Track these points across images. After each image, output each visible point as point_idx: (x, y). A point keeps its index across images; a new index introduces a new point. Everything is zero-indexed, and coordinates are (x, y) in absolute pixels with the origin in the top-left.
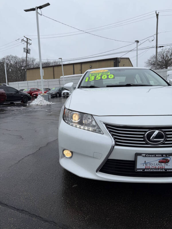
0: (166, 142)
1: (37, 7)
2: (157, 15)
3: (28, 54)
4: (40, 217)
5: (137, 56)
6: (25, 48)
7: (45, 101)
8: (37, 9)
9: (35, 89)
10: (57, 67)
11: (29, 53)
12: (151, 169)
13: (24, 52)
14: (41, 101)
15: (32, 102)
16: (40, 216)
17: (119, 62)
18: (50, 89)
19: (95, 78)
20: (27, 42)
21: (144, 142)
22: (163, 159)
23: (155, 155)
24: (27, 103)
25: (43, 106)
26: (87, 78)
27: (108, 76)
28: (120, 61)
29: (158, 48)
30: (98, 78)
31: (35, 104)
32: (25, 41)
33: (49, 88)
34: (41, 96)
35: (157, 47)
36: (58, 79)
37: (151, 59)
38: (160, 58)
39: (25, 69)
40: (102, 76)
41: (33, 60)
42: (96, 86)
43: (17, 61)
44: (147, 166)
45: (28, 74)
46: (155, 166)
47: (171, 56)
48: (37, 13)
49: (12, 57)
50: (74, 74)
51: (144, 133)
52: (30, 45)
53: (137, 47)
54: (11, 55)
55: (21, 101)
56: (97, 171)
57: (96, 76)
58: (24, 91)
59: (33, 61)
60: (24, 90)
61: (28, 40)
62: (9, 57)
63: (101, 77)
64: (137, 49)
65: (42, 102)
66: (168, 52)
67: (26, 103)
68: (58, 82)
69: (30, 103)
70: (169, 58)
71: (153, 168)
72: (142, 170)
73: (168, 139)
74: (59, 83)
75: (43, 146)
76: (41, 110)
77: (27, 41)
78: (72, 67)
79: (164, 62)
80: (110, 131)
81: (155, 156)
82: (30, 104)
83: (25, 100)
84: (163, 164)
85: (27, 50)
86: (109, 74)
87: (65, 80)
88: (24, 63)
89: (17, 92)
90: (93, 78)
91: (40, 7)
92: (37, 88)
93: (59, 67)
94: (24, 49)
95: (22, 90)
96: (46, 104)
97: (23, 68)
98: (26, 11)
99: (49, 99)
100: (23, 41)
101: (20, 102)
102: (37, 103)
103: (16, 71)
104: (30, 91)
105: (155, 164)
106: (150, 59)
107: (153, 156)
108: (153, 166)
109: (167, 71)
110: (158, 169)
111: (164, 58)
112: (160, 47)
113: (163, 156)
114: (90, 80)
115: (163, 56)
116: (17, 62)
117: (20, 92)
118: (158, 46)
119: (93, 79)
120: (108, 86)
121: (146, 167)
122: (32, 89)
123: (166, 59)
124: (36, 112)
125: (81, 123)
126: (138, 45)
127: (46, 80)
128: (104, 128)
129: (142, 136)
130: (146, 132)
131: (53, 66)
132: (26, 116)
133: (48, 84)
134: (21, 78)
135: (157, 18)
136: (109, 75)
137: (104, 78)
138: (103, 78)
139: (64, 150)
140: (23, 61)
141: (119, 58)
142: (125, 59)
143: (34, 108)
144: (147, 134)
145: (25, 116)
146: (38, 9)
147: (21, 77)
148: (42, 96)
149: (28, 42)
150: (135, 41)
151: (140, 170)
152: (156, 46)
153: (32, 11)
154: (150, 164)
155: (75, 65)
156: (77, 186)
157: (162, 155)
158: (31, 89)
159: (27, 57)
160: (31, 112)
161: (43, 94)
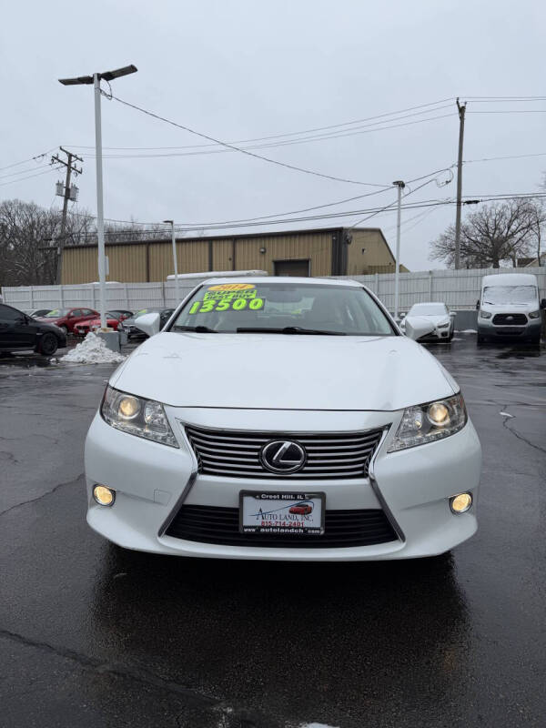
0: (306, 468)
1: (98, 74)
2: (462, 110)
3: (69, 201)
4: (20, 637)
5: (399, 226)
6: (61, 182)
7: (108, 352)
8: (99, 79)
9: (85, 312)
10: (158, 246)
11: (73, 199)
12: (273, 528)
13: (59, 194)
14: (95, 350)
15: (66, 354)
16: (19, 633)
17: (348, 242)
18: (132, 314)
19: (216, 305)
20: (68, 166)
21: (260, 467)
22: (298, 505)
23: (280, 495)
24: (54, 356)
25: (99, 367)
26: (196, 305)
27: (249, 301)
28: (351, 237)
29: (462, 207)
30: (223, 306)
31: (76, 360)
32: (62, 162)
33: (131, 310)
34: (97, 336)
35: (459, 203)
36: (159, 284)
37: (450, 233)
38: (477, 232)
39: (56, 249)
40: (235, 300)
41: (87, 221)
42: (210, 328)
43: (36, 221)
44: (265, 521)
45: (68, 262)
46: (282, 522)
47: (509, 228)
48: (99, 91)
49: (21, 207)
50: (211, 270)
51: (259, 447)
52: (79, 175)
53: (399, 201)
54: (16, 201)
55: (34, 347)
56: (160, 534)
57: (218, 301)
58: (49, 315)
59: (85, 222)
60: (49, 311)
61: (73, 159)
62: (11, 204)
63: (231, 303)
64: (399, 205)
65: (96, 354)
66: (502, 215)
67: (51, 355)
68: (160, 292)
69: (61, 355)
70: (504, 234)
71: (278, 525)
72: (254, 530)
73: (310, 462)
74: (160, 297)
75: (66, 482)
76: (91, 378)
77: (70, 162)
78: (205, 247)
79: (489, 244)
80: (193, 443)
81: (281, 498)
82: (62, 359)
83: (49, 346)
84: (299, 516)
85: (68, 190)
86: (253, 296)
87: (181, 288)
88: (58, 226)
89: (25, 319)
90: (209, 305)
91: (109, 76)
92: (92, 309)
93: (166, 247)
94: (59, 184)
95: (43, 313)
96: (110, 361)
97: (52, 243)
98: (66, 82)
99: (120, 345)
100: (55, 161)
101: (32, 352)
102: (82, 357)
103: (29, 250)
104: (69, 317)
105: (283, 517)
106: (447, 235)
107: (275, 497)
108: (278, 520)
109: (482, 276)
110: (290, 528)
111: (487, 232)
112: (469, 202)
113: (296, 499)
114: (218, 309)
115: (486, 225)
116: (33, 223)
117: (32, 320)
118: (463, 199)
119: (210, 307)
120: (240, 331)
121: (263, 522)
122: (74, 310)
123: (496, 236)
124: (74, 383)
125: (139, 421)
126: (402, 195)
127: (123, 285)
128: (181, 434)
129: (256, 454)
130: (264, 444)
131: (149, 243)
132: (38, 396)
133: (128, 297)
134: (45, 273)
135: (462, 118)
136: (251, 299)
137: (239, 308)
138: (235, 306)
139: (95, 486)
140: (53, 222)
141: (347, 229)
142: (369, 233)
143: (71, 373)
144: (268, 450)
145: (37, 398)
146: (102, 79)
147: (45, 269)
148: (101, 335)
149: (73, 165)
150: (394, 183)
151: (250, 530)
152: (456, 200)
153: (83, 83)
154: (272, 516)
155: (214, 244)
156: (124, 576)
157: (295, 495)
158: (72, 311)
159: (65, 211)
160: (58, 383)
161: (105, 330)
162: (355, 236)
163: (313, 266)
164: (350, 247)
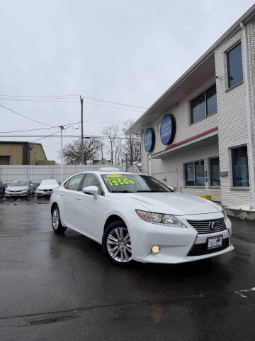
2: (82, 101)
17: (31, 149)
21: (209, 230)
22: (218, 239)
71: (214, 246)
72: (210, 248)
84: (218, 242)
105: (215, 243)
112: (86, 138)
118: (84, 136)
128: (187, 223)
129: (208, 226)
130: (209, 223)
141: (29, 143)
144: (210, 225)
150: (60, 126)
152: (81, 136)
162: (34, 146)
163: (12, 160)
164: (31, 151)
